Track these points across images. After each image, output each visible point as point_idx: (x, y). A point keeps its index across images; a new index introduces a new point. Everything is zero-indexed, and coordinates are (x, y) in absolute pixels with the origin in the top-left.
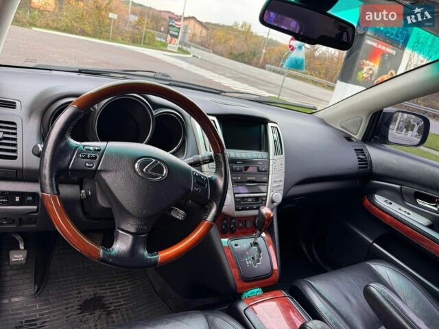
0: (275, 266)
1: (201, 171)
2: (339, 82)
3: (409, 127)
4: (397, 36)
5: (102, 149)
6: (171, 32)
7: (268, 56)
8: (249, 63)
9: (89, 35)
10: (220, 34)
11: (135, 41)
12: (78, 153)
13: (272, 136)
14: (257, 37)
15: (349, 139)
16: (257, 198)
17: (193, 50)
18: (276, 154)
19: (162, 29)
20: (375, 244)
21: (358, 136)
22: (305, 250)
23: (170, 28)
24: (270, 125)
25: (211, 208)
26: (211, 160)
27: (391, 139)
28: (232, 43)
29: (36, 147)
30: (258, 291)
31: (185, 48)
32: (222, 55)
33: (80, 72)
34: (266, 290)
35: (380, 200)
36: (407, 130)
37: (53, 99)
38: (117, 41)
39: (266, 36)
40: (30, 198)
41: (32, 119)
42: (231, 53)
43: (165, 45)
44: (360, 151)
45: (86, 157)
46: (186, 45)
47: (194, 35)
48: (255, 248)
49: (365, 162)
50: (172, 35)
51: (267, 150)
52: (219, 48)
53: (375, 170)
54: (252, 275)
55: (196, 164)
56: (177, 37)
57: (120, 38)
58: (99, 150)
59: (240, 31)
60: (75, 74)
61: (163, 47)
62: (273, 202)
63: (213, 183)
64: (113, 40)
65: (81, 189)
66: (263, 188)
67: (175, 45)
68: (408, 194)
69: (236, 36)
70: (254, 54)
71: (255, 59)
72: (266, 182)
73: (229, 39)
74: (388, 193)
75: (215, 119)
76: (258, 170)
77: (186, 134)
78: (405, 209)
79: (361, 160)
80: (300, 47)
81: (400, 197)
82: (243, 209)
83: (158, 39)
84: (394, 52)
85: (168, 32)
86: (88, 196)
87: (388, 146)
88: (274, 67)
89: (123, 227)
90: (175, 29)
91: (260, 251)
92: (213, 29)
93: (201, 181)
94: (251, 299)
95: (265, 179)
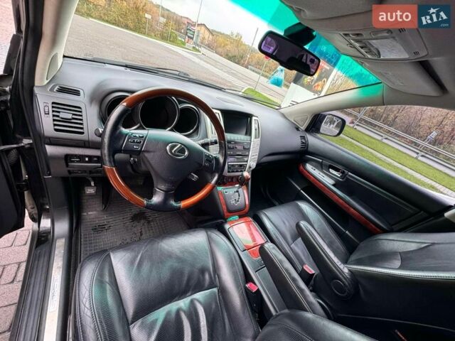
0: (247, 203)
1: (208, 150)
2: (292, 83)
3: (332, 122)
4: (332, 58)
5: (145, 136)
6: (188, 34)
7: (250, 60)
8: (238, 63)
9: (131, 30)
10: (221, 40)
11: (163, 38)
12: (128, 139)
13: (254, 126)
14: (245, 45)
15: (298, 129)
16: (241, 166)
17: (203, 50)
18: (256, 138)
19: (182, 31)
20: (302, 191)
21: (303, 128)
22: (262, 190)
23: (188, 31)
24: (254, 118)
25: (215, 176)
26: (216, 143)
27: (321, 131)
28: (228, 47)
29: (97, 130)
30: (237, 217)
31: (197, 48)
32: (221, 55)
33: (126, 66)
34: (241, 217)
35: (309, 167)
36: (330, 124)
37: (108, 91)
38: (151, 37)
39: (250, 45)
40: (96, 159)
41: (93, 105)
42: (227, 55)
43: (184, 44)
44: (303, 137)
45: (134, 142)
46: (198, 45)
47: (204, 38)
48: (237, 194)
49: (305, 144)
50: (189, 37)
51: (250, 135)
52: (220, 50)
53: (309, 149)
54: (234, 209)
55: (205, 145)
56: (192, 38)
57: (153, 34)
58: (143, 137)
59: (234, 39)
60: (123, 68)
61: (182, 45)
62: (250, 167)
63: (217, 159)
64: (149, 35)
65: (131, 157)
66: (246, 159)
67: (190, 45)
68: (326, 165)
69: (231, 42)
70: (242, 58)
71: (242, 61)
72: (248, 156)
73: (227, 45)
74: (314, 163)
75: (219, 112)
76: (244, 148)
77: (199, 122)
78: (322, 174)
79: (303, 143)
80: (282, 70)
81: (321, 166)
82: (232, 172)
83: (180, 38)
84: (328, 68)
85: (186, 35)
86: (135, 161)
87: (319, 135)
88: (253, 68)
89: (159, 187)
90: (191, 32)
91: (239, 196)
92: (217, 36)
93: (209, 159)
94: (232, 222)
95: (247, 153)
